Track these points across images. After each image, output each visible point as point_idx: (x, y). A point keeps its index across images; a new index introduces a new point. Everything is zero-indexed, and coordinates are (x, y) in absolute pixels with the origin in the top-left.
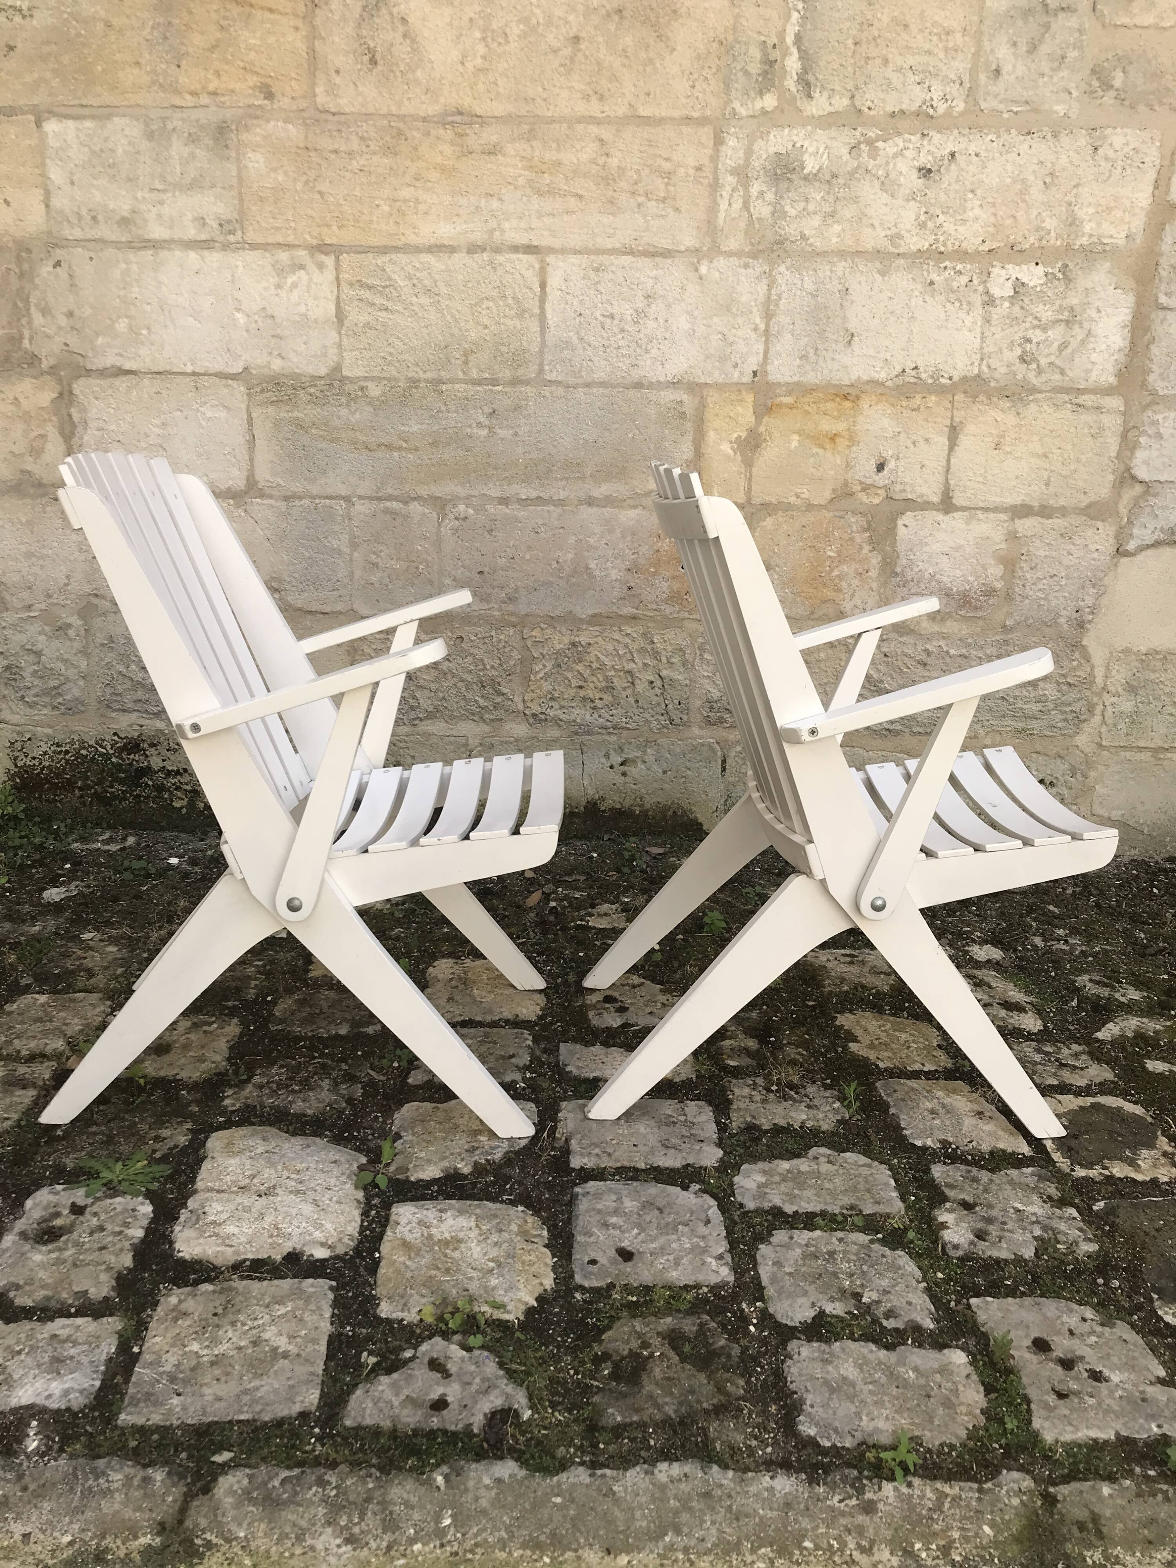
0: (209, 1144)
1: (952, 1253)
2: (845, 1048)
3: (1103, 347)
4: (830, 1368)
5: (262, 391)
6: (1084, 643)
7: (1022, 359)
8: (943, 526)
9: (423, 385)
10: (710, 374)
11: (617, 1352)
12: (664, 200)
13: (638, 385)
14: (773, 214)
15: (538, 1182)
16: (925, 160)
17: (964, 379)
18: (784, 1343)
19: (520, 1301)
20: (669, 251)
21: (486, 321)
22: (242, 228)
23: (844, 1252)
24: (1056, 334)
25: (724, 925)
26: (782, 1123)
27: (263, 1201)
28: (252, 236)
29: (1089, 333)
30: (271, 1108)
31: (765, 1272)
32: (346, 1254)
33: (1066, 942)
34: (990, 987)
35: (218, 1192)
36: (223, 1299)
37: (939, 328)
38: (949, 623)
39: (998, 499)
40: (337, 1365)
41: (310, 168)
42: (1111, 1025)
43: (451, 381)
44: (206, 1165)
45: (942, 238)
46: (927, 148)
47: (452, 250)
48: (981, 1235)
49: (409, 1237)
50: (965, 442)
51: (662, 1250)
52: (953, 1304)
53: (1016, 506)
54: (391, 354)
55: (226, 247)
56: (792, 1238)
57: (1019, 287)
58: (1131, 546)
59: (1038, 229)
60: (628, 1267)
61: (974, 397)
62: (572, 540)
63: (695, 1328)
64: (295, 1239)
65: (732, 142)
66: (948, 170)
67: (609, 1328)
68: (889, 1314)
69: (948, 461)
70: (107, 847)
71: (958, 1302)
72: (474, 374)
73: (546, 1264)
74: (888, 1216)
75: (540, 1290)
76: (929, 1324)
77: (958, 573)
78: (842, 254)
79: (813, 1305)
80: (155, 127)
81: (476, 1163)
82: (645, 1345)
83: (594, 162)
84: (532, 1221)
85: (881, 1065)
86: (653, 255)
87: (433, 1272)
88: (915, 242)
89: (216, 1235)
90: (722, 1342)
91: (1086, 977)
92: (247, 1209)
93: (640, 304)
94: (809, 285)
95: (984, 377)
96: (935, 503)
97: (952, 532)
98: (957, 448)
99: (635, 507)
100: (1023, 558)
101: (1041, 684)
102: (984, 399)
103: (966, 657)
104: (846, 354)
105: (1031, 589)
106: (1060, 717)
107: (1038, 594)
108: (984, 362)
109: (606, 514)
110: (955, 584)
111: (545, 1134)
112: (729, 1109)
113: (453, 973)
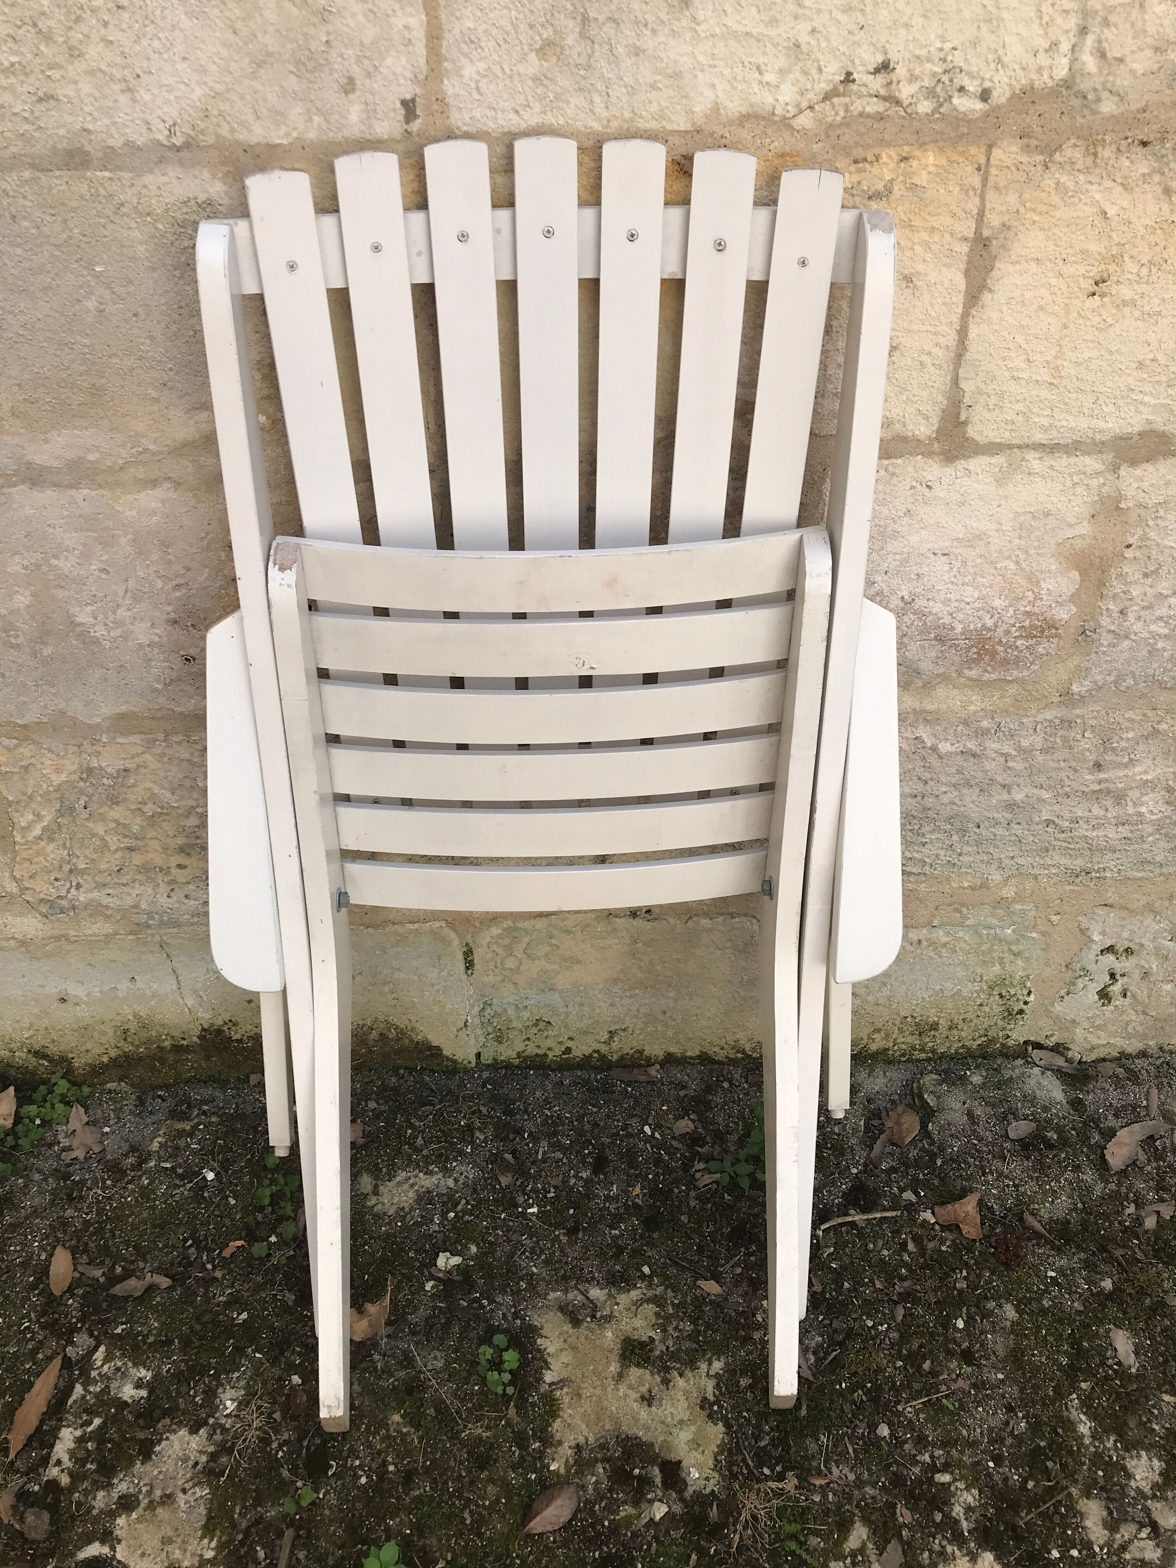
8: (939, 492)
10: (278, 116)
13: (74, 159)
17: (1025, 96)
38: (941, 691)
39: (1083, 423)
50: (1010, 280)
53: (1126, 437)
61: (1050, 150)
69: (963, 332)
77: (970, 593)
95: (1085, 85)
96: (921, 438)
97: (962, 504)
98: (986, 297)
99: (154, 483)
100: (1129, 554)
101: (1134, 794)
102: (1078, 154)
103: (974, 756)
104: (673, 34)
105: (1139, 618)
106: (1162, 844)
107: (1153, 627)
108: (1090, 40)
109: (82, 504)
110: (961, 616)
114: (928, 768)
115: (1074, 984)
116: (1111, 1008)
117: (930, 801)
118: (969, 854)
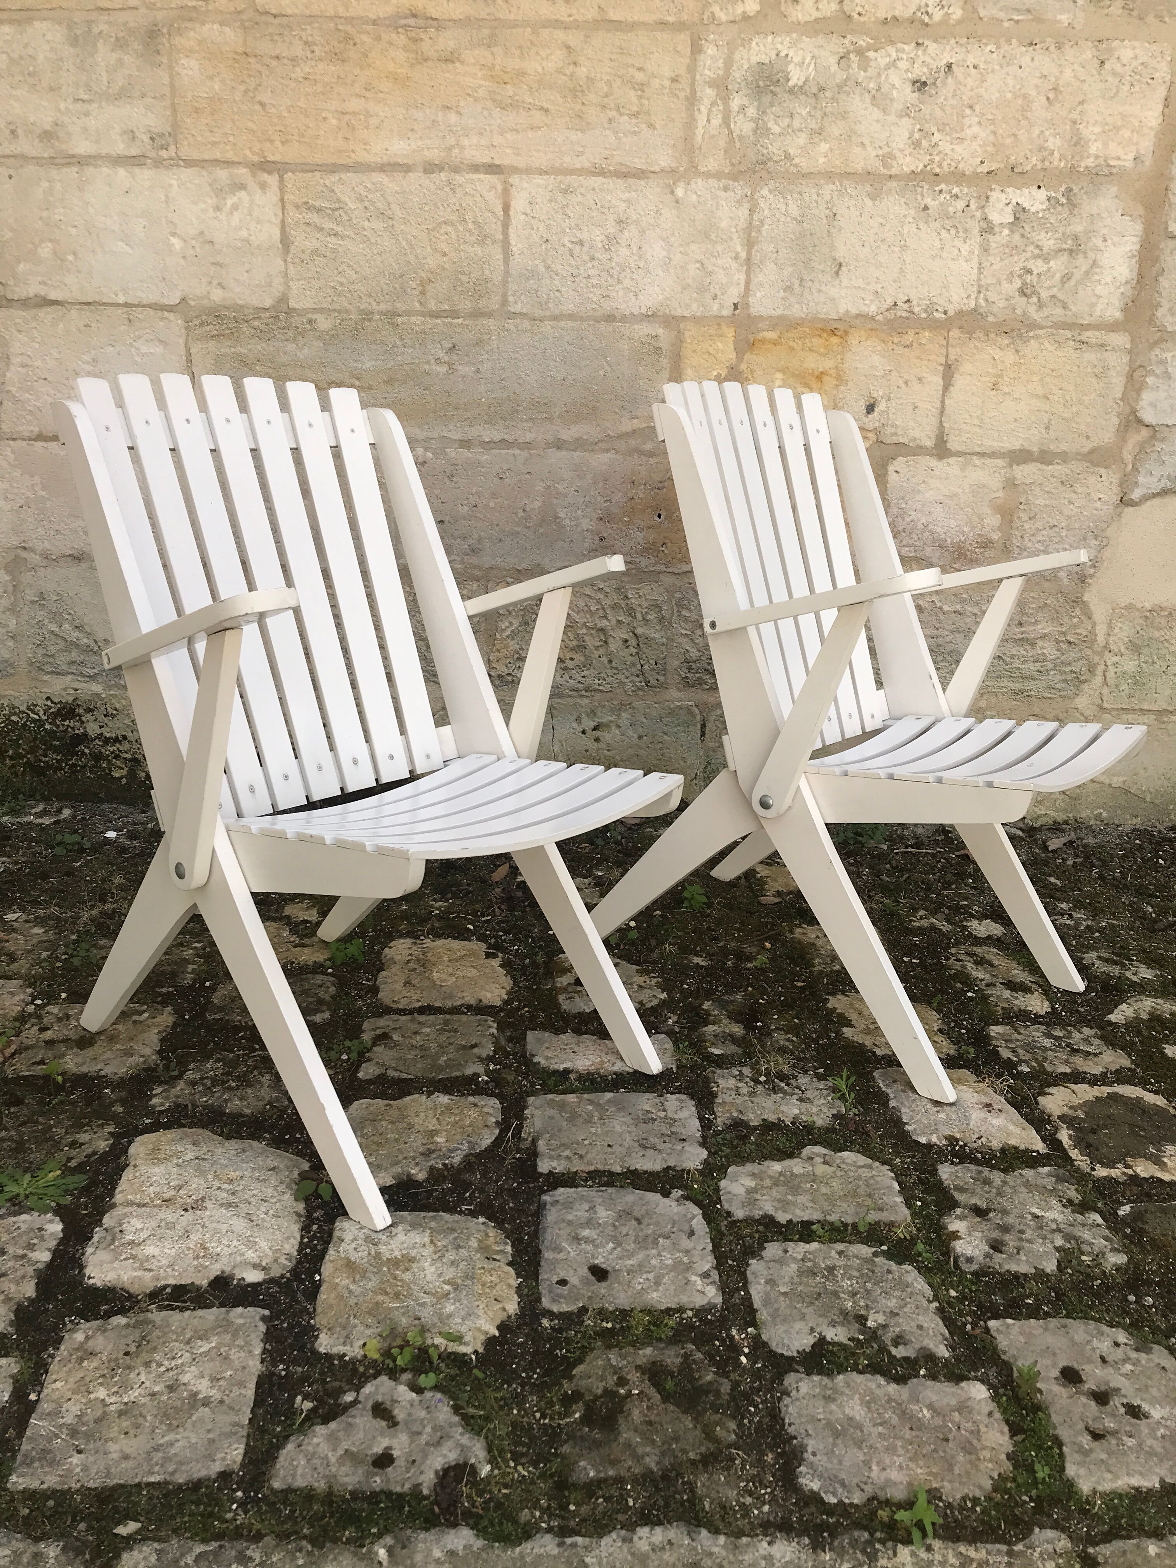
0: (132, 1150)
1: (966, 1267)
2: (839, 1034)
3: (1109, 279)
4: (833, 1407)
5: (202, 324)
6: (1085, 599)
7: (1022, 292)
8: (937, 472)
9: (376, 317)
10: (688, 306)
11: (590, 1391)
12: (636, 115)
13: (610, 318)
14: (755, 131)
15: (501, 1188)
16: (920, 72)
17: (960, 313)
18: (779, 1377)
19: (479, 1330)
20: (643, 172)
21: (444, 247)
22: (176, 143)
23: (846, 1267)
24: (1058, 265)
25: (705, 900)
26: (772, 1118)
27: (189, 1216)
28: (186, 151)
29: (1094, 263)
30: (204, 1107)
31: (757, 1292)
32: (282, 1276)
33: (1071, 916)
34: (992, 965)
35: (139, 1205)
36: (137, 1334)
37: (933, 257)
39: (995, 444)
40: (267, 1412)
41: (250, 76)
42: (1124, 1006)
43: (408, 313)
44: (128, 1174)
45: (937, 159)
46: (922, 58)
47: (407, 169)
48: (996, 1246)
49: (354, 1255)
50: (960, 382)
51: (641, 1268)
52: (969, 1327)
53: (1014, 452)
54: (341, 284)
55: (158, 163)
56: (786, 1251)
57: (1020, 212)
58: (1136, 495)
59: (1041, 149)
60: (602, 1288)
61: (971, 333)
62: (540, 487)
63: (679, 1360)
64: (225, 1260)
65: (711, 50)
66: (944, 83)
67: (580, 1361)
68: (898, 1341)
69: (943, 402)
70: (39, 821)
71: (975, 1325)
72: (432, 306)
73: (509, 1286)
74: (891, 1225)
75: (503, 1316)
76: (943, 1352)
77: (953, 523)
78: (829, 176)
79: (812, 1330)
80: (79, 32)
81: (432, 1168)
82: (622, 1381)
83: (559, 71)
84: (493, 1234)
85: (878, 1052)
86: (625, 176)
87: (381, 1298)
88: (908, 163)
89: (134, 1257)
90: (710, 1377)
91: (1093, 955)
92: (170, 1226)
93: (612, 229)
94: (794, 210)
95: (982, 310)
96: (928, 447)
97: (947, 479)
98: (951, 388)
99: (607, 451)
100: (1021, 507)
101: (1040, 643)
102: (981, 335)
103: (960, 614)
104: (833, 286)
105: (1030, 540)
106: (1059, 677)
108: (982, 295)
109: (576, 458)
110: (949, 535)
111: (510, 1134)
112: (713, 1103)
113: (411, 955)
114: (939, 621)
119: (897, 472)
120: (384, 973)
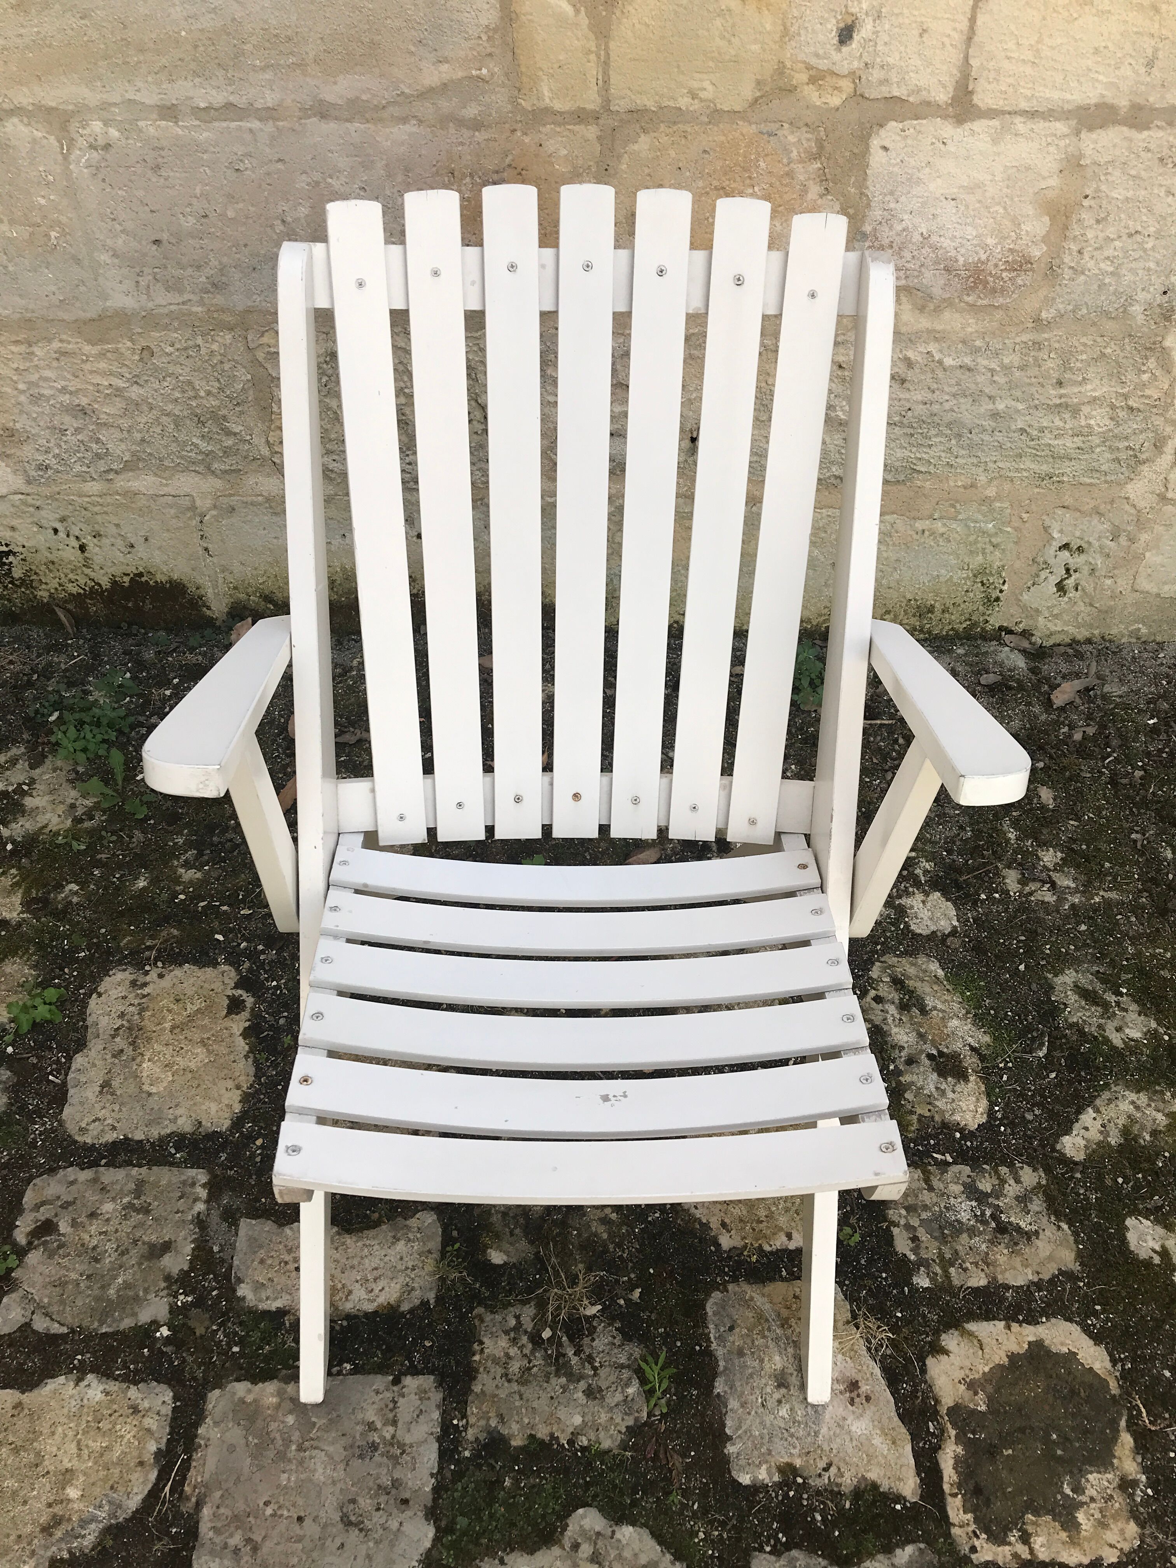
6: (1167, 343)
8: (951, 148)
26: (542, 1433)
33: (1053, 883)
34: (924, 1011)
38: (947, 315)
39: (1056, 95)
42: (1088, 1117)
53: (1086, 108)
69: (973, 20)
77: (970, 232)
81: (52, 1561)
85: (726, 1242)
91: (1070, 978)
96: (940, 103)
97: (967, 158)
99: (404, 120)
100: (1086, 203)
101: (1086, 409)
103: (969, 370)
105: (1092, 257)
106: (1107, 455)
107: (1102, 265)
109: (353, 134)
110: (963, 251)
111: (167, 1489)
112: (468, 1390)
113: (122, 1015)
114: (936, 379)
115: (1038, 576)
116: (1066, 599)
117: (936, 408)
118: (963, 457)
119: (885, 149)
120: (79, 1060)
